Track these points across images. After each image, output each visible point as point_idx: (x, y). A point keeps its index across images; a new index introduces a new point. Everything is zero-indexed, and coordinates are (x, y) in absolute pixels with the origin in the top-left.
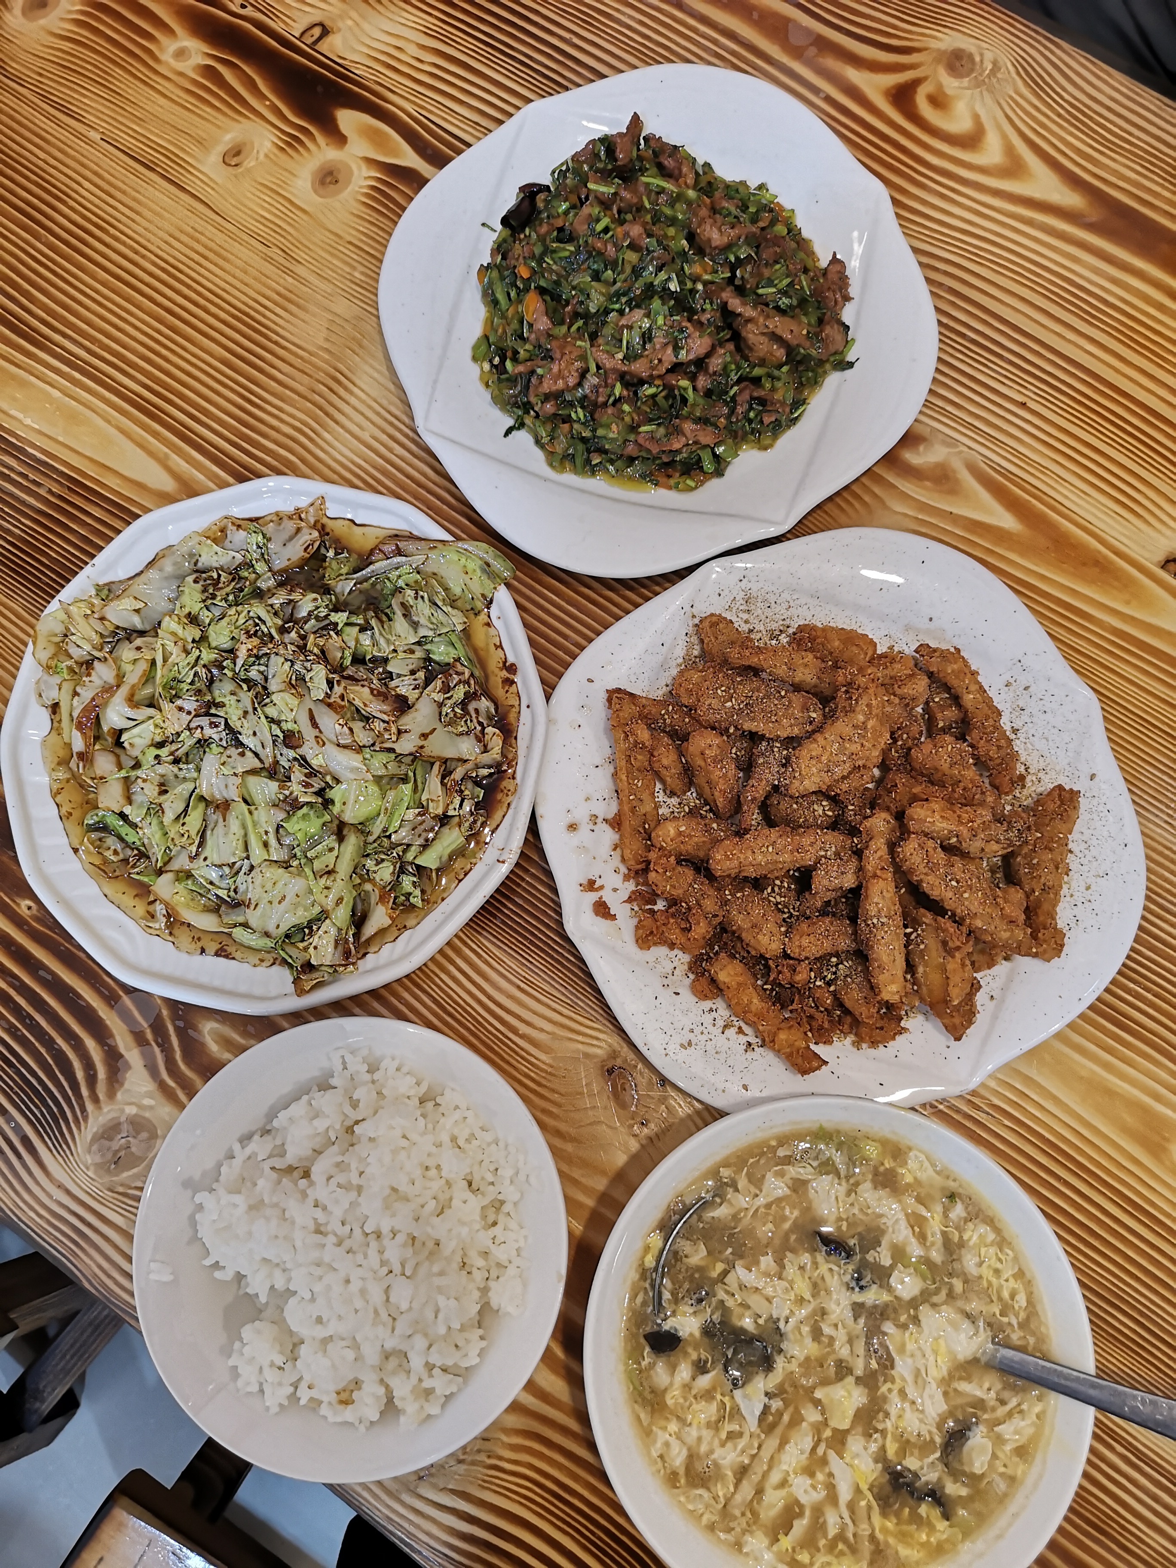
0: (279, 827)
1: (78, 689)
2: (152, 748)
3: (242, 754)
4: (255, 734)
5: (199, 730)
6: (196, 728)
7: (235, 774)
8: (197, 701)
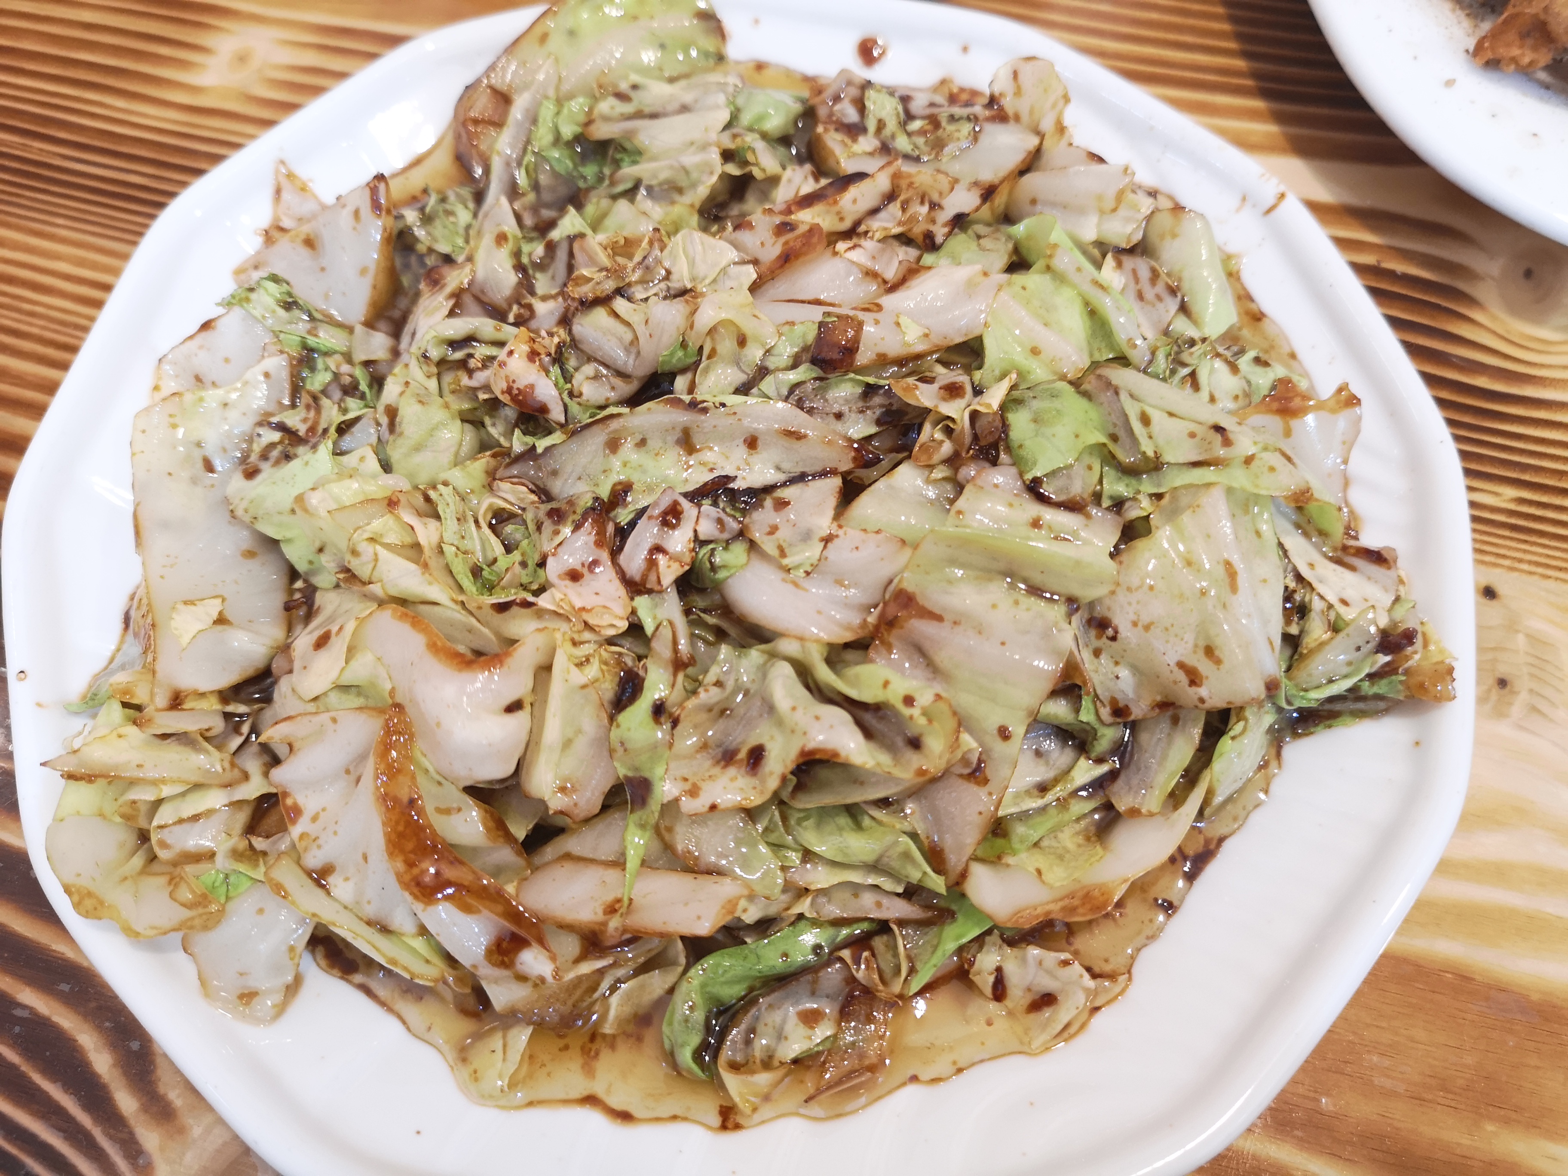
0: (1034, 489)
1: (314, 859)
2: (623, 718)
3: (781, 504)
4: (752, 443)
5: (661, 559)
6: (652, 563)
7: (827, 540)
8: (577, 527)
